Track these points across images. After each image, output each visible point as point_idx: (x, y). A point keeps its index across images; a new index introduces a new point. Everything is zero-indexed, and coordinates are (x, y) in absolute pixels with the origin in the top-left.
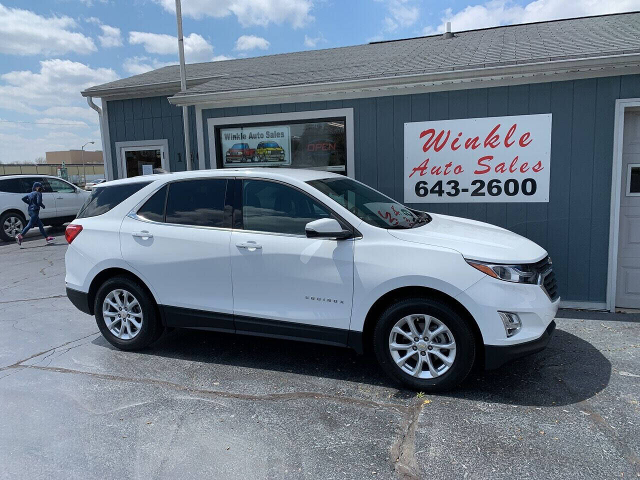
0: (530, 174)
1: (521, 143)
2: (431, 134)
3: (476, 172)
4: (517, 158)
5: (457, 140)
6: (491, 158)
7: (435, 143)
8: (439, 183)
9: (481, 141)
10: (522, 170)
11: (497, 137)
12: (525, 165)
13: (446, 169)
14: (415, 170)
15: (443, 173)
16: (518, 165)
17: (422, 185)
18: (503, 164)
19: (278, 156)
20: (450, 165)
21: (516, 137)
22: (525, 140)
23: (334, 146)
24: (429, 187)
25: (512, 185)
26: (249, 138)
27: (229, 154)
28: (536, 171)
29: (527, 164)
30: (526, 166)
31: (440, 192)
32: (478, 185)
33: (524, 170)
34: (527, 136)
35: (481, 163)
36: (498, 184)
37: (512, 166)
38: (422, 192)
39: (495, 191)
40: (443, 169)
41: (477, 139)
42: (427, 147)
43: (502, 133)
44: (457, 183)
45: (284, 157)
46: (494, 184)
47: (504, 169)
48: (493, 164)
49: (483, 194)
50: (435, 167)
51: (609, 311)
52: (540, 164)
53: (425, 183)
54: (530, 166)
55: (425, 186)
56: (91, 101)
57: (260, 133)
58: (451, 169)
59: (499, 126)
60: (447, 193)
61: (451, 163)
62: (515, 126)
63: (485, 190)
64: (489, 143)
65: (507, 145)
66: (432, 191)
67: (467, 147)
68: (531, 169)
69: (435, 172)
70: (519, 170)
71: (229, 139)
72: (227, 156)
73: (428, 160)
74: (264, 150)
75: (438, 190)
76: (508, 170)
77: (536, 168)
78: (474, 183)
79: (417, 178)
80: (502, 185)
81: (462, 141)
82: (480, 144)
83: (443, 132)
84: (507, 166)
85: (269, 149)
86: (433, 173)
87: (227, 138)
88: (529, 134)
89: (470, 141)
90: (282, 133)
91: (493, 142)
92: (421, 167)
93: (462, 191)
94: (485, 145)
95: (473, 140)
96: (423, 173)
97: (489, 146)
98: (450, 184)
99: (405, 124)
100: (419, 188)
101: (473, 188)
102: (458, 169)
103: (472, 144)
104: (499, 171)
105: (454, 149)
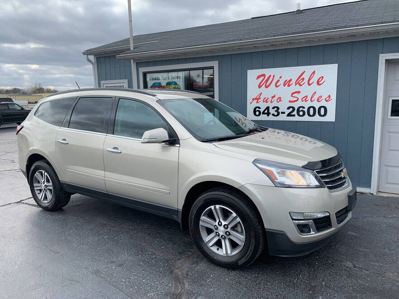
0: (323, 103)
1: (318, 83)
2: (263, 77)
3: (290, 102)
4: (315, 93)
5: (278, 81)
6: (299, 92)
7: (265, 84)
8: (268, 108)
9: (293, 82)
10: (318, 101)
11: (303, 79)
12: (320, 97)
13: (272, 100)
14: (253, 99)
15: (270, 101)
16: (316, 98)
17: (257, 109)
18: (307, 96)
20: (273, 97)
21: (315, 79)
22: (321, 81)
23: (208, 85)
25: (312, 110)
26: (162, 80)
28: (327, 101)
29: (321, 96)
31: (268, 114)
32: (291, 109)
33: (320, 100)
34: (321, 78)
35: (293, 95)
36: (303, 109)
37: (312, 98)
38: (257, 113)
39: (301, 113)
40: (270, 99)
41: (291, 80)
42: (261, 85)
43: (306, 77)
44: (278, 108)
46: (301, 109)
47: (307, 100)
48: (300, 96)
49: (294, 115)
51: (372, 194)
52: (329, 96)
53: (259, 108)
54: (324, 98)
55: (259, 109)
56: (88, 57)
57: (167, 76)
58: (275, 99)
59: (304, 72)
60: (272, 114)
61: (275, 95)
62: (314, 72)
63: (295, 113)
64: (298, 83)
65: (309, 84)
66: (264, 113)
67: (284, 85)
68: (324, 100)
69: (265, 101)
70: (316, 100)
73: (261, 94)
74: (170, 86)
75: (267, 112)
76: (310, 100)
77: (327, 99)
78: (289, 108)
79: (255, 104)
80: (306, 110)
81: (282, 82)
82: (292, 84)
83: (270, 76)
84: (309, 98)
85: (172, 86)
86: (264, 102)
87: (150, 79)
88: (323, 77)
89: (286, 82)
90: (179, 76)
91: (301, 82)
92: (257, 97)
93: (281, 113)
94: (296, 84)
95: (288, 81)
96: (258, 102)
97: (298, 84)
98: (274, 109)
99: (248, 71)
100: (256, 111)
101: (288, 112)
102: (279, 99)
103: (288, 83)
104: (304, 100)
105: (277, 86)
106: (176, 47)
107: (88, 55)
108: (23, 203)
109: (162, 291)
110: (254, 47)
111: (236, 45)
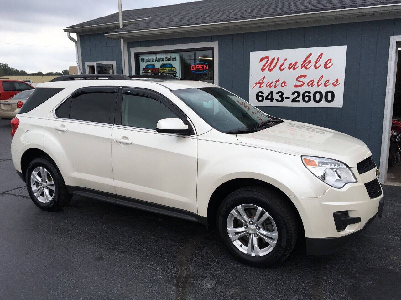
0: (330, 88)
1: (326, 67)
2: (267, 60)
3: (295, 86)
4: (322, 76)
5: (283, 64)
6: (305, 76)
7: (268, 67)
8: (271, 93)
9: (299, 65)
10: (325, 85)
11: (310, 62)
13: (276, 83)
14: (256, 83)
15: (274, 86)
16: (322, 82)
17: (260, 94)
18: (313, 81)
19: (173, 73)
20: (278, 81)
21: (322, 62)
22: (328, 64)
23: (207, 67)
24: (265, 95)
25: (318, 95)
26: (156, 61)
27: (143, 71)
28: (334, 85)
29: (329, 80)
30: (328, 82)
31: (272, 99)
32: (296, 94)
33: (326, 85)
34: (329, 61)
35: (298, 79)
36: (309, 94)
37: (318, 82)
38: (260, 98)
39: (307, 99)
40: (274, 84)
41: (296, 63)
42: (264, 69)
43: (313, 59)
44: (282, 93)
45: (176, 74)
46: (307, 94)
47: (313, 84)
48: (306, 80)
49: (299, 101)
50: (269, 82)
52: (337, 80)
53: (262, 93)
54: (331, 82)
55: (262, 95)
56: (70, 35)
57: (162, 58)
58: (279, 83)
59: (311, 54)
60: (276, 100)
61: (279, 79)
62: (321, 55)
63: (300, 98)
64: (304, 66)
65: (316, 68)
66: (267, 98)
67: (289, 68)
68: (331, 84)
69: (268, 85)
70: (323, 84)
71: (143, 62)
72: (142, 73)
73: (264, 77)
74: (164, 69)
75: (270, 97)
76: (316, 84)
77: (335, 83)
78: (293, 93)
79: (257, 89)
80: (312, 95)
81: (287, 65)
82: (298, 67)
83: (274, 58)
84: (315, 82)
85: (167, 68)
86: (267, 86)
87: (143, 60)
88: (331, 60)
89: (292, 64)
90: (175, 58)
91: (307, 65)
92: (260, 82)
93: (286, 99)
94: (302, 68)
95: (294, 64)
96: (261, 86)
97: (304, 68)
98: (278, 94)
99: (251, 52)
100: (258, 96)
101: (292, 97)
102: (283, 84)
103: (293, 66)
104: (310, 85)
105: (281, 70)
106: (172, 26)
107: (70, 32)
108: (8, 194)
109: (168, 275)
110: (257, 26)
111: (238, 24)
